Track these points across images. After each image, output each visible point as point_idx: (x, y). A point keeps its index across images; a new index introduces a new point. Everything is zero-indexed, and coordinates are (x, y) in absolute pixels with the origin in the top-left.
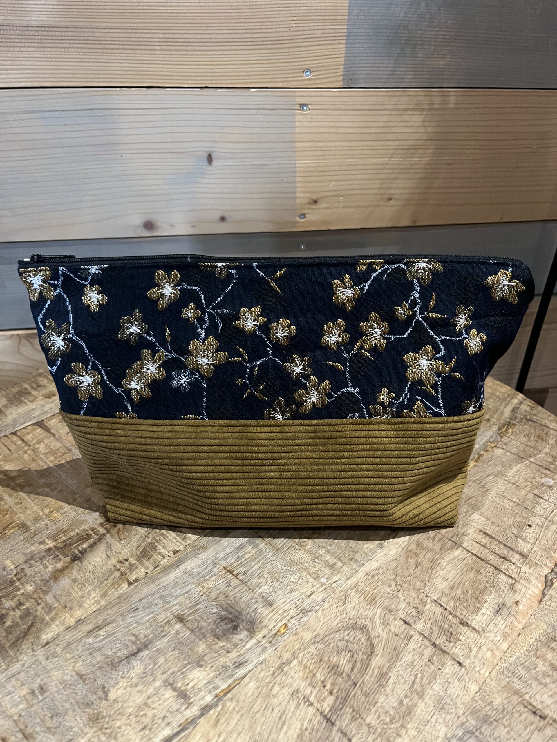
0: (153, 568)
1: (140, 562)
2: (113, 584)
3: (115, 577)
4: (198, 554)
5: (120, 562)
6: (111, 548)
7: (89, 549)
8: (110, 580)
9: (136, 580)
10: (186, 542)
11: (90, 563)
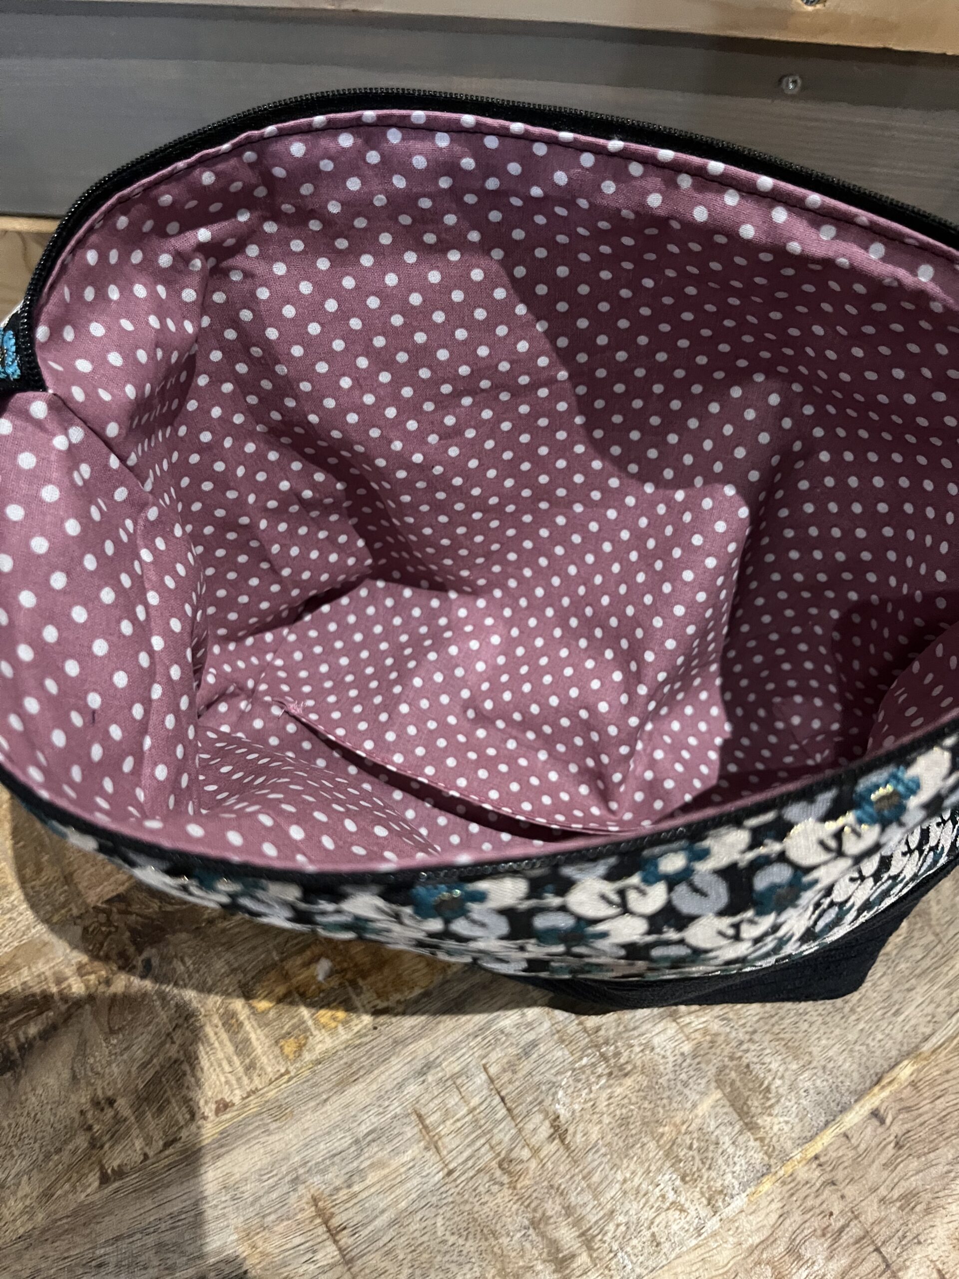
0: (161, 1143)
1: (140, 1117)
2: (70, 1167)
3: (77, 1148)
4: (268, 1132)
5: (96, 1103)
6: (84, 1056)
7: (38, 1043)
8: (65, 1156)
9: (120, 1173)
10: (251, 1079)
11: (34, 1089)
